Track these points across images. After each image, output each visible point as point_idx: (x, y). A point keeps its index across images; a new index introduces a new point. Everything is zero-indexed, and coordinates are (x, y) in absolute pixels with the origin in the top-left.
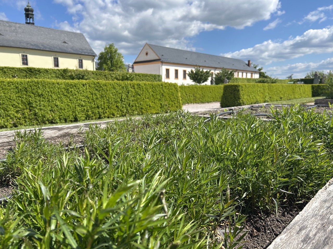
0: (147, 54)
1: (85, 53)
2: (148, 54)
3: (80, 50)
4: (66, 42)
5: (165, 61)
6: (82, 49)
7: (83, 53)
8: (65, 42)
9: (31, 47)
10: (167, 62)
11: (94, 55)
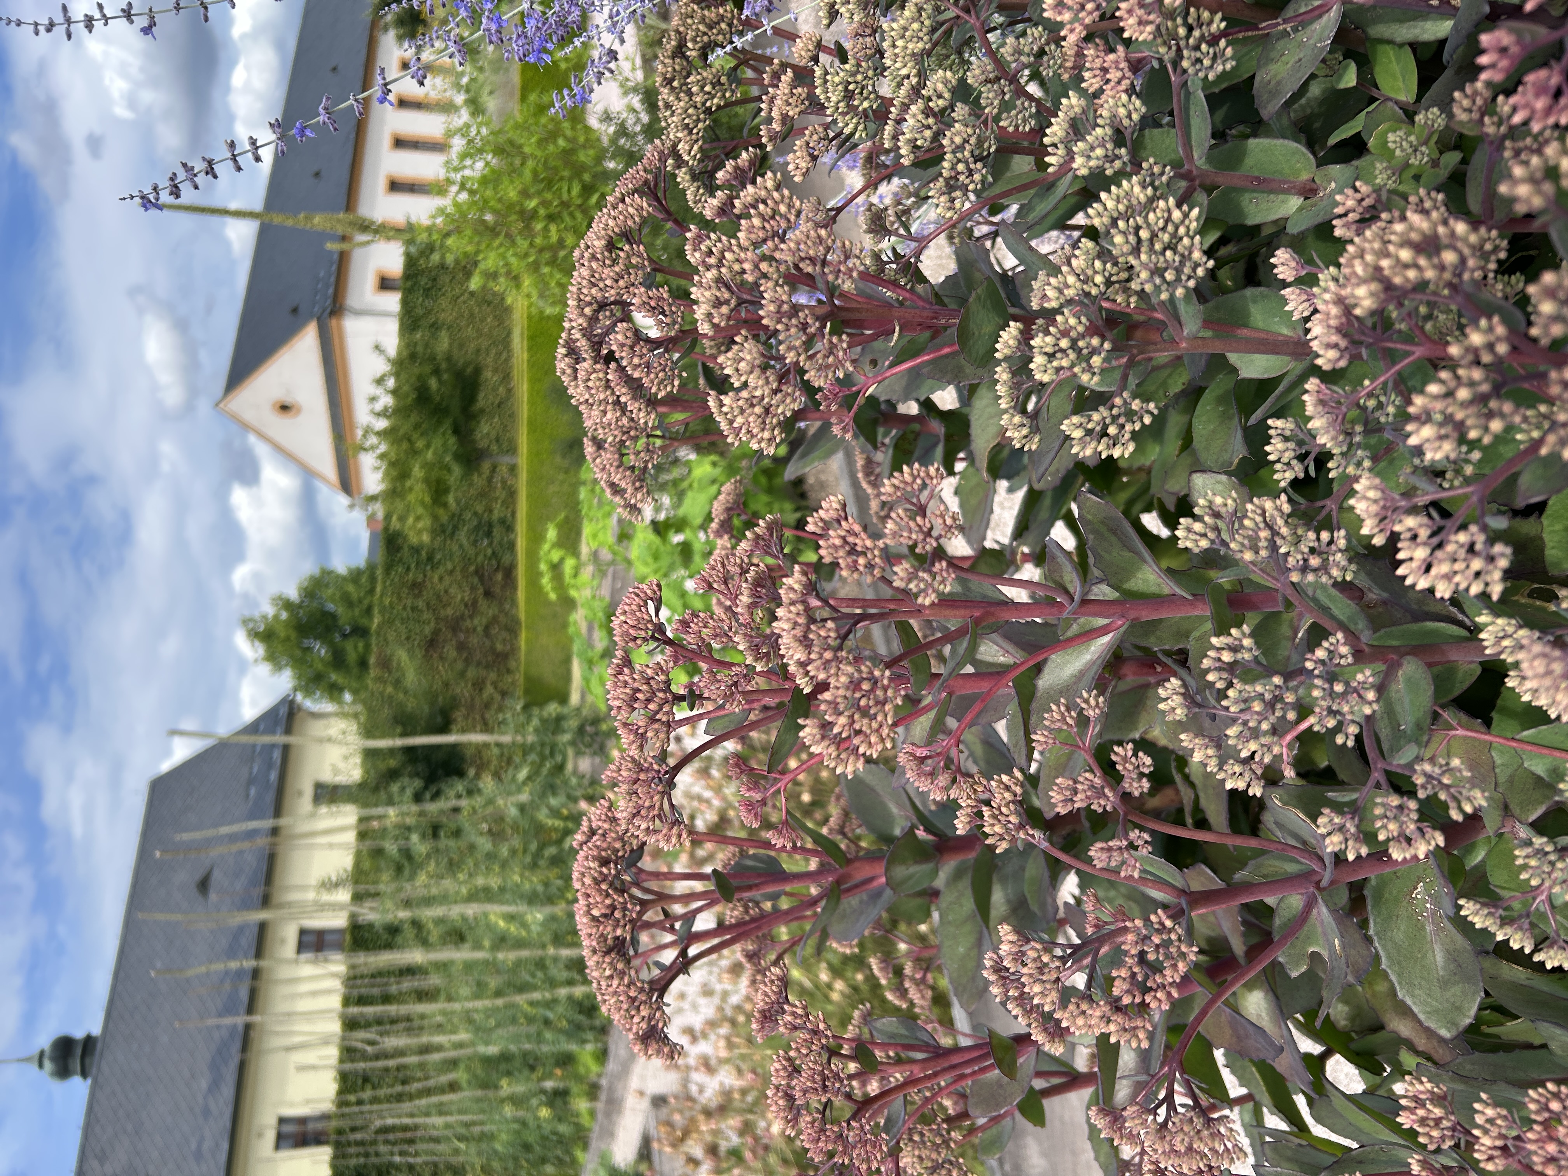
0: (284, 408)
1: (270, 765)
2: (288, 400)
3: (253, 791)
4: (198, 876)
5: (331, 291)
6: (250, 782)
7: (273, 776)
8: (204, 885)
9: (228, 1091)
10: (333, 279)
11: (283, 711)
